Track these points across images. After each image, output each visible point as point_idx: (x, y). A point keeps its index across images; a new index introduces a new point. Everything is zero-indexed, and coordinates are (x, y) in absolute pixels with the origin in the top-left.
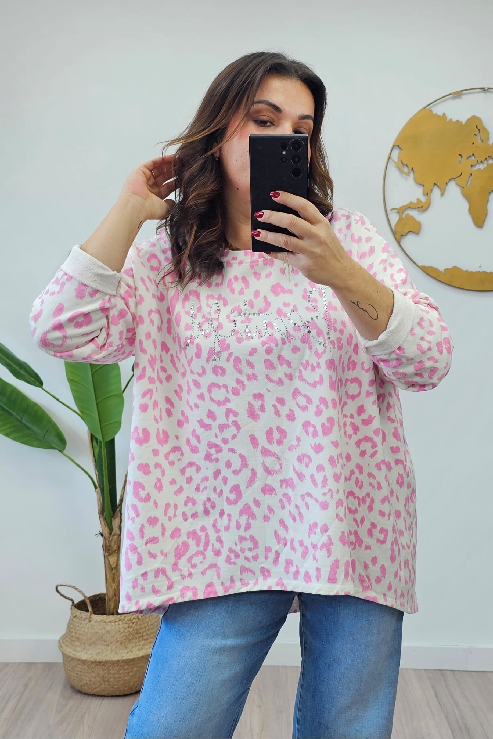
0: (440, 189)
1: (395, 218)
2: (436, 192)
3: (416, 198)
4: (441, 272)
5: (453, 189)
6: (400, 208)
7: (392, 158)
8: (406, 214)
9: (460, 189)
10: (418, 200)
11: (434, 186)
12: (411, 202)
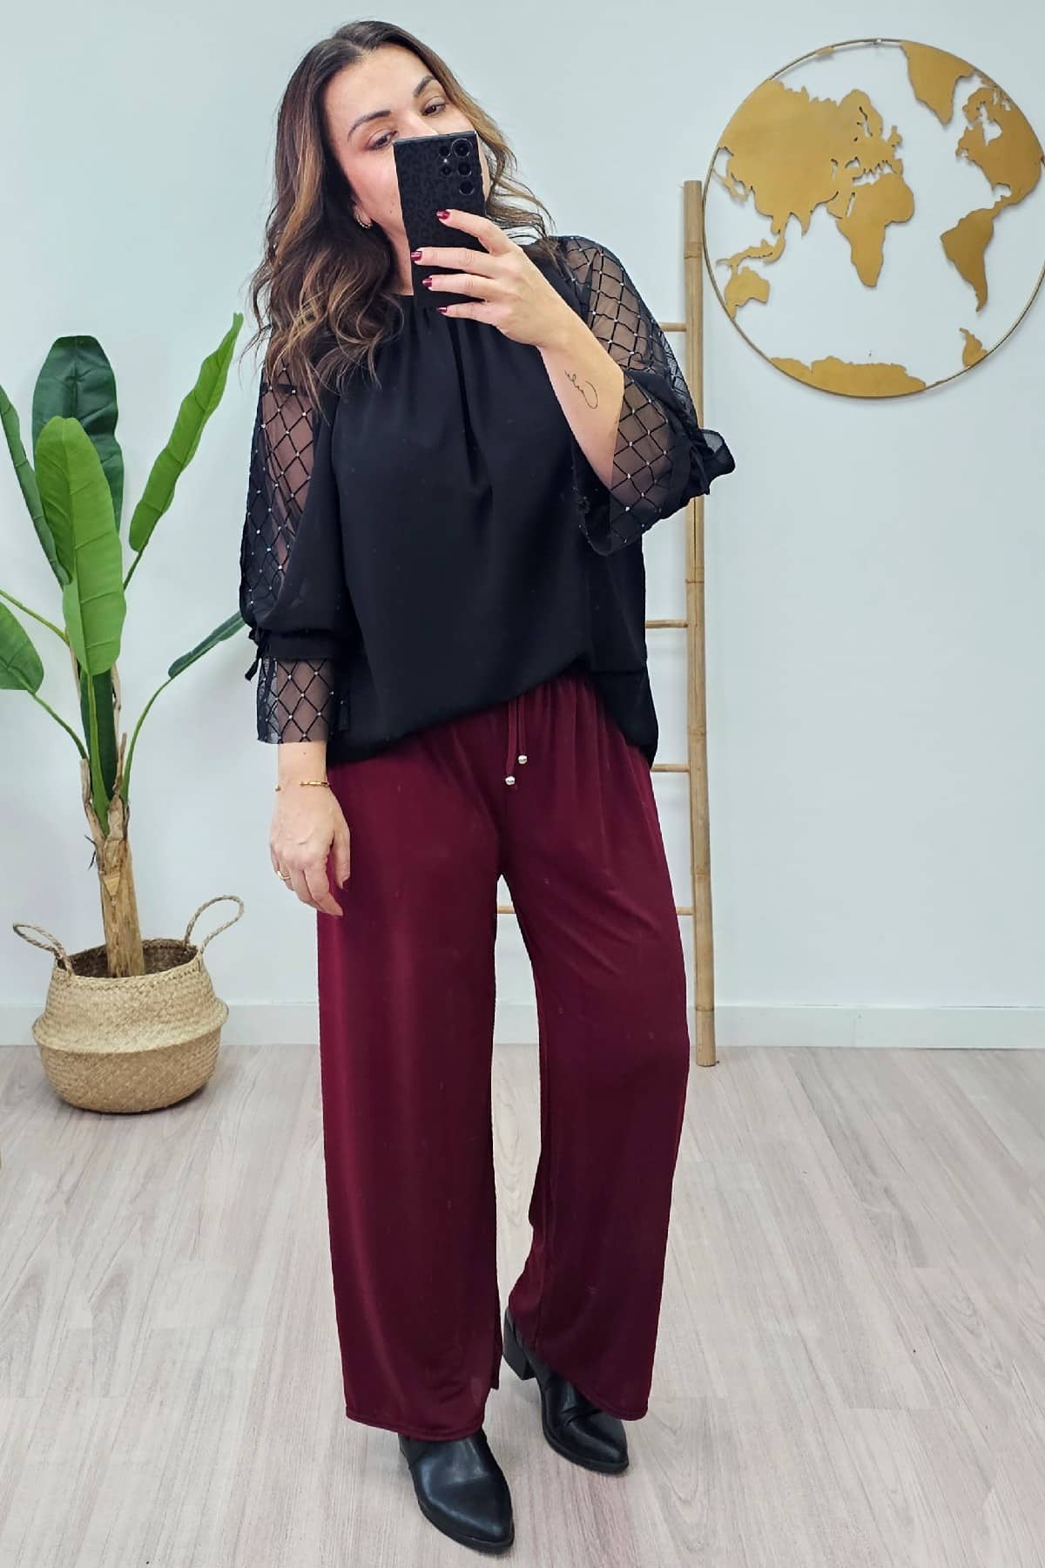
0: (800, 221)
1: (724, 275)
2: (794, 227)
3: (760, 239)
4: (807, 368)
5: (822, 219)
6: (734, 258)
7: (717, 171)
8: (744, 268)
9: (836, 221)
10: (764, 242)
11: (789, 217)
12: (751, 248)
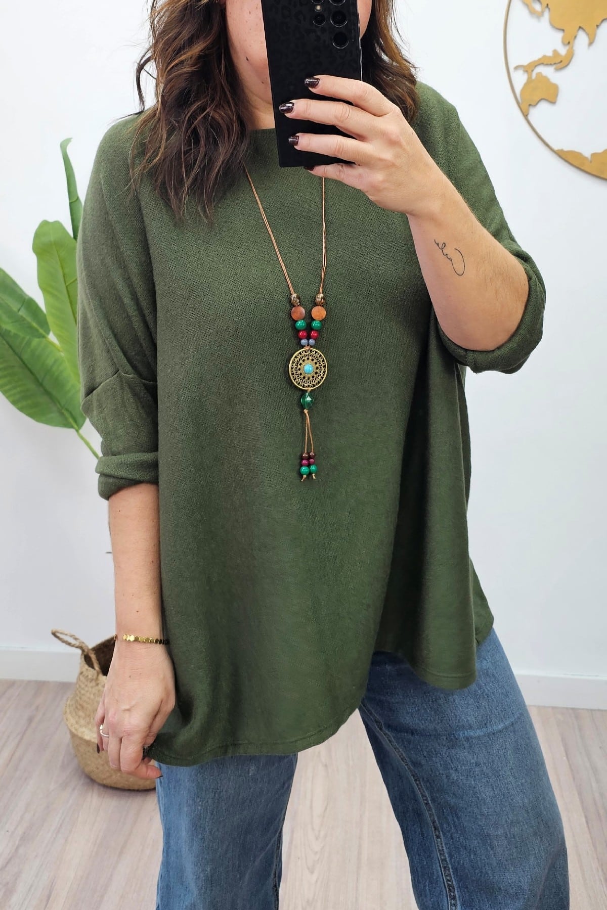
0: (588, 34)
1: (520, 79)
2: (582, 39)
3: (553, 49)
4: (586, 158)
6: (530, 64)
8: (537, 74)
10: (555, 52)
11: (578, 30)
12: (545, 57)
